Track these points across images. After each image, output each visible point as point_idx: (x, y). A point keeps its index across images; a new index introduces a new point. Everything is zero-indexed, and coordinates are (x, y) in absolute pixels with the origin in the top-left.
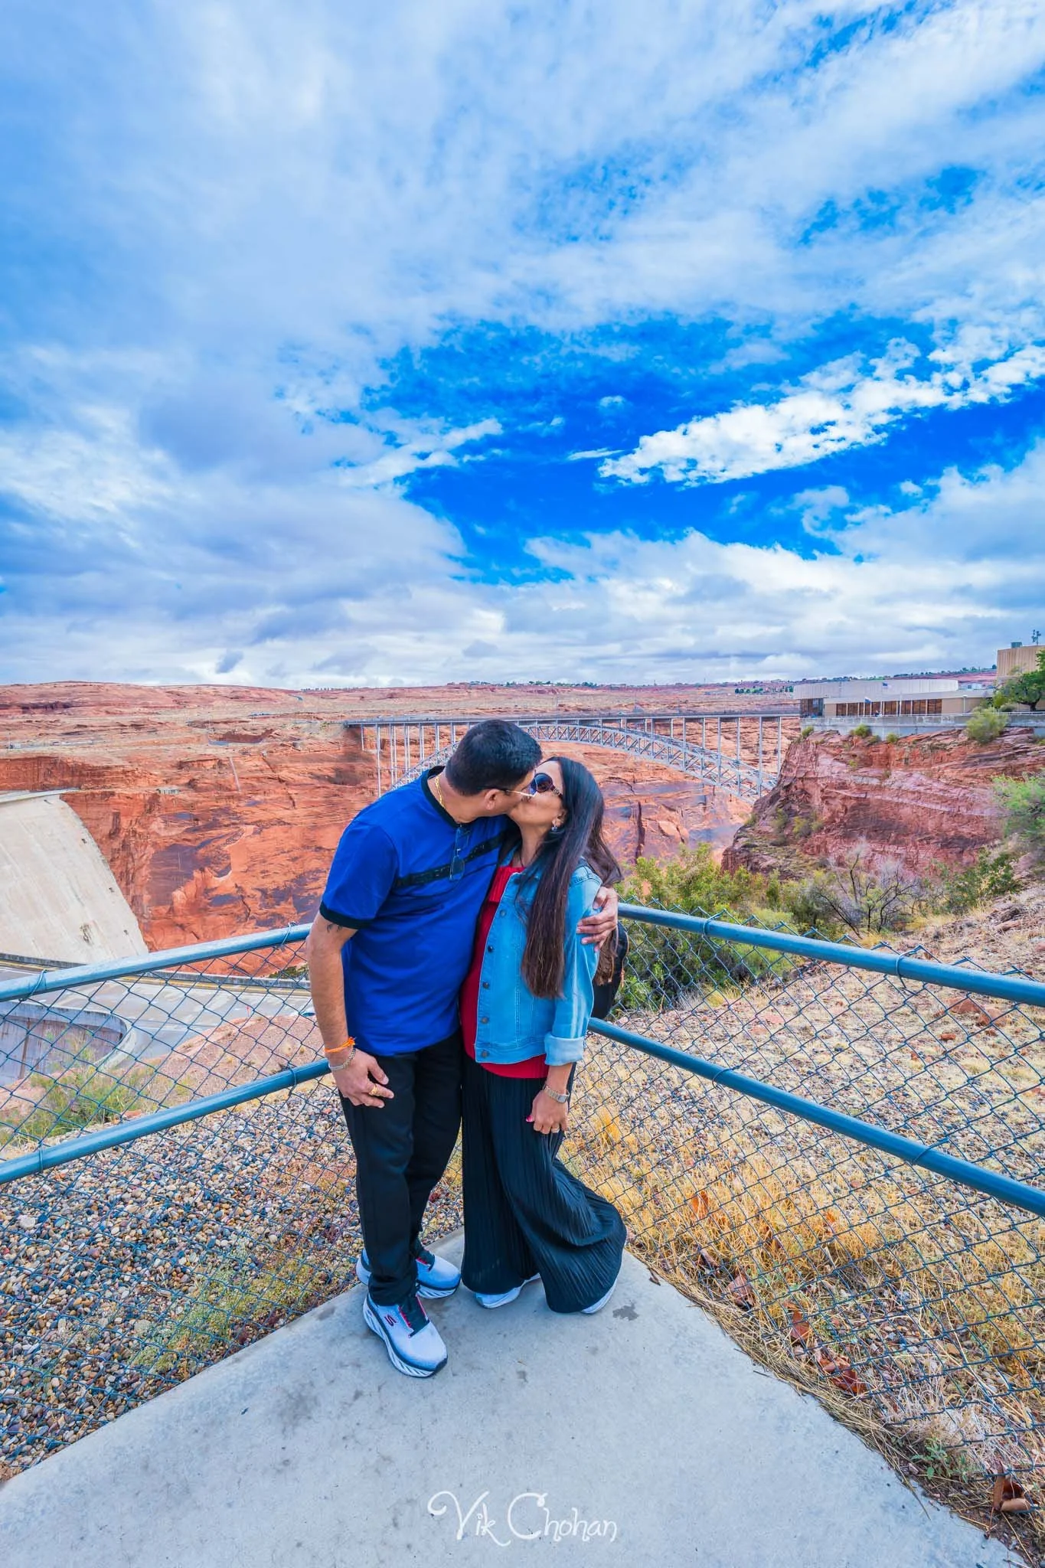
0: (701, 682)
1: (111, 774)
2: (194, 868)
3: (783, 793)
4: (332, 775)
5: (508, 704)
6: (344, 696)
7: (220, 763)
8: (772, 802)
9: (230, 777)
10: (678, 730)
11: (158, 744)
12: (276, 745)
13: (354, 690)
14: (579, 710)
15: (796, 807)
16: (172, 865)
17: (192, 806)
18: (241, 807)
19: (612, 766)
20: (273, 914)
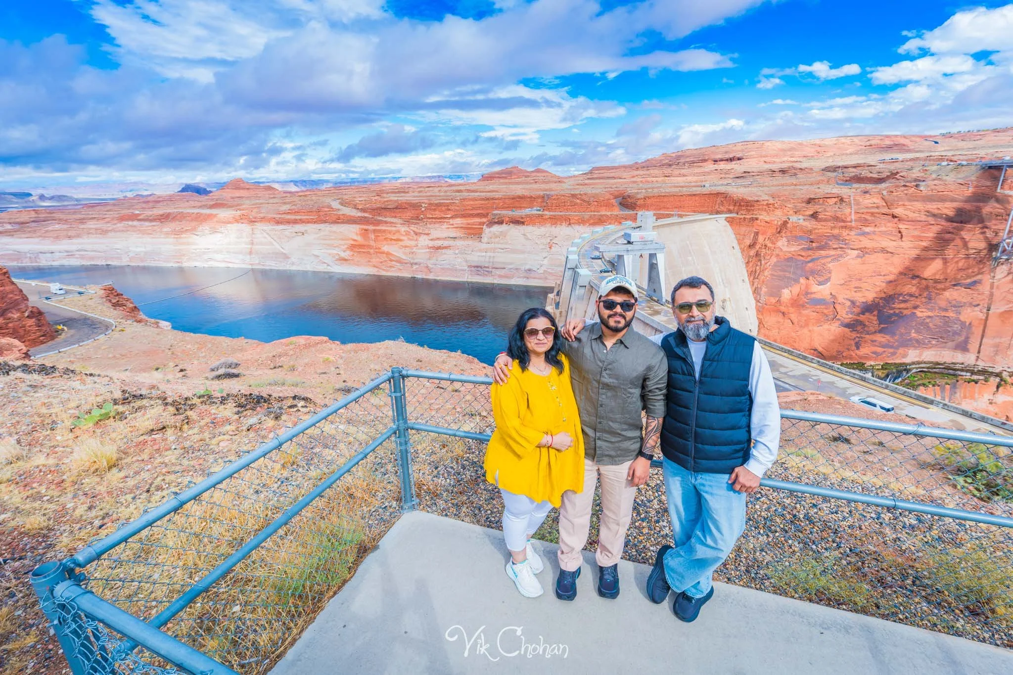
1: (759, 205)
2: (801, 276)
4: (951, 213)
6: (991, 136)
7: (842, 200)
9: (847, 211)
11: (796, 185)
12: (897, 186)
13: (1008, 129)
16: (784, 271)
17: (811, 231)
18: (852, 235)
20: (857, 320)
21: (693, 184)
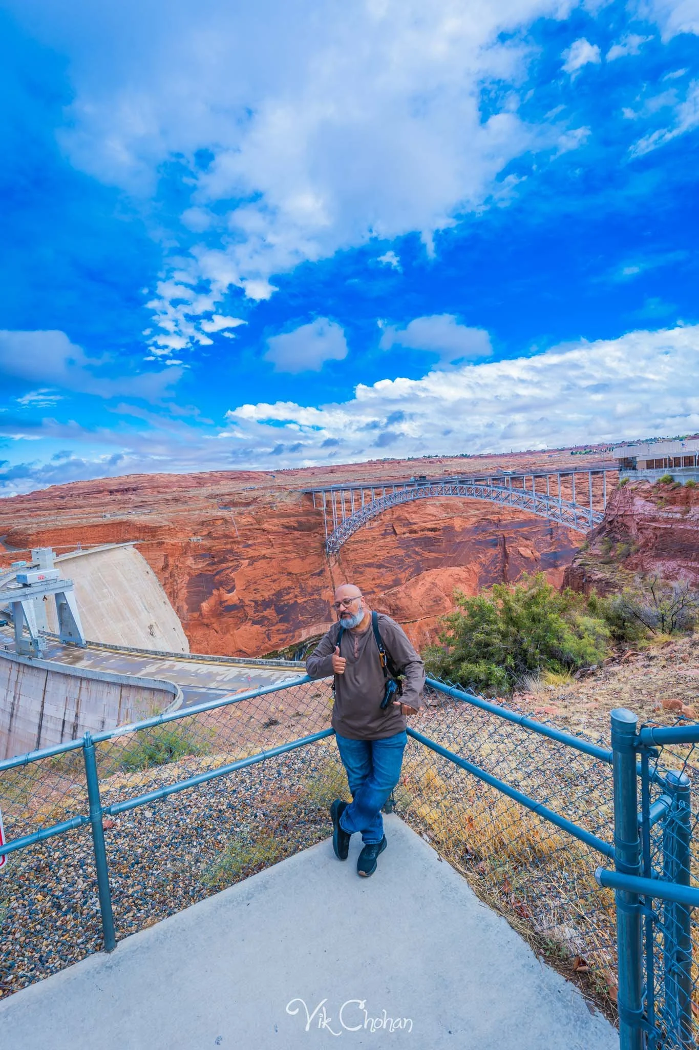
0: (545, 449)
1: (162, 530)
2: (213, 588)
3: (608, 526)
4: (296, 525)
5: (408, 473)
6: (301, 473)
7: (226, 521)
8: (600, 533)
9: (232, 529)
10: (529, 484)
11: (189, 511)
12: (259, 508)
13: (309, 468)
14: (458, 473)
15: (618, 537)
16: (198, 587)
17: (210, 549)
18: (240, 548)
19: (483, 511)
20: (263, 617)
21: (92, 515)
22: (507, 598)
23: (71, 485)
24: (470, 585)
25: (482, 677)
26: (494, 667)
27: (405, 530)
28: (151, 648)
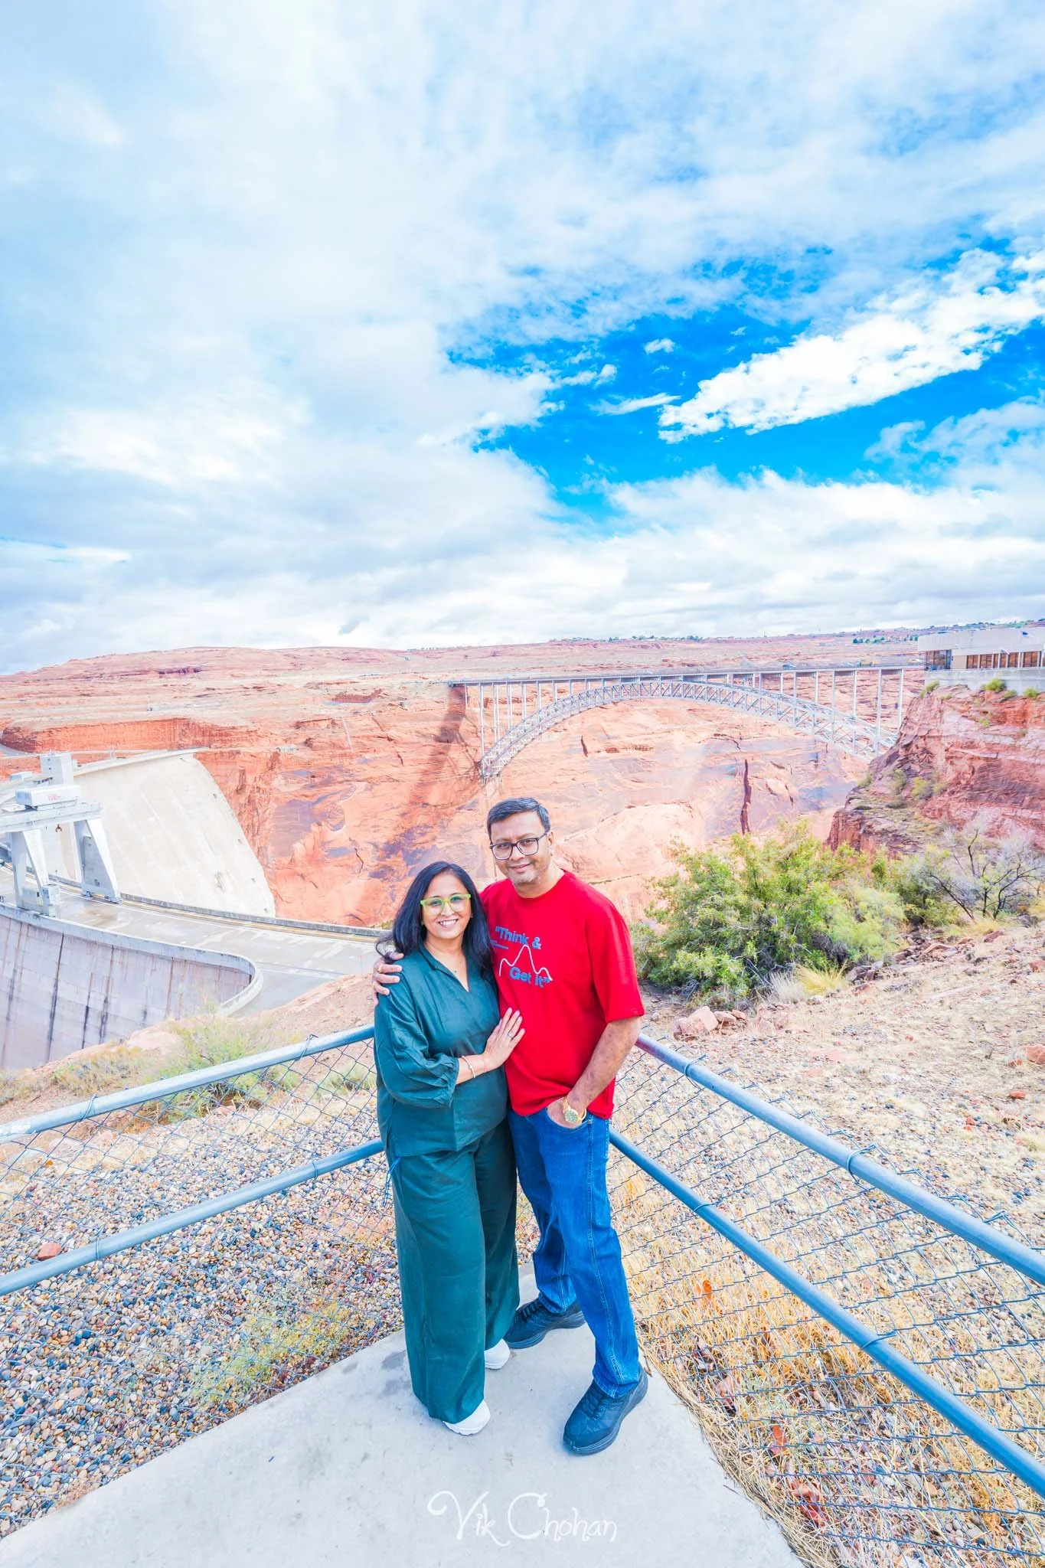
0: (816, 633)
1: (237, 734)
2: (312, 822)
3: (902, 753)
4: (437, 733)
5: (610, 660)
6: (448, 655)
7: (333, 723)
8: (889, 762)
9: (342, 736)
10: (789, 684)
11: (277, 705)
12: (384, 705)
13: (459, 648)
14: (684, 664)
15: (916, 768)
16: (288, 819)
17: (309, 763)
18: (354, 764)
19: (718, 723)
20: (385, 867)
21: (132, 707)
22: (752, 856)
23: (100, 660)
24: (692, 833)
25: (709, 973)
26: (725, 958)
27: (600, 746)
28: (217, 906)
